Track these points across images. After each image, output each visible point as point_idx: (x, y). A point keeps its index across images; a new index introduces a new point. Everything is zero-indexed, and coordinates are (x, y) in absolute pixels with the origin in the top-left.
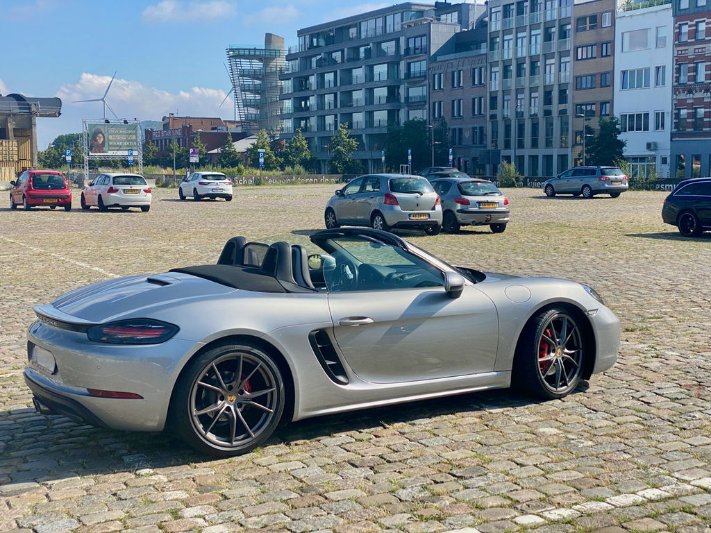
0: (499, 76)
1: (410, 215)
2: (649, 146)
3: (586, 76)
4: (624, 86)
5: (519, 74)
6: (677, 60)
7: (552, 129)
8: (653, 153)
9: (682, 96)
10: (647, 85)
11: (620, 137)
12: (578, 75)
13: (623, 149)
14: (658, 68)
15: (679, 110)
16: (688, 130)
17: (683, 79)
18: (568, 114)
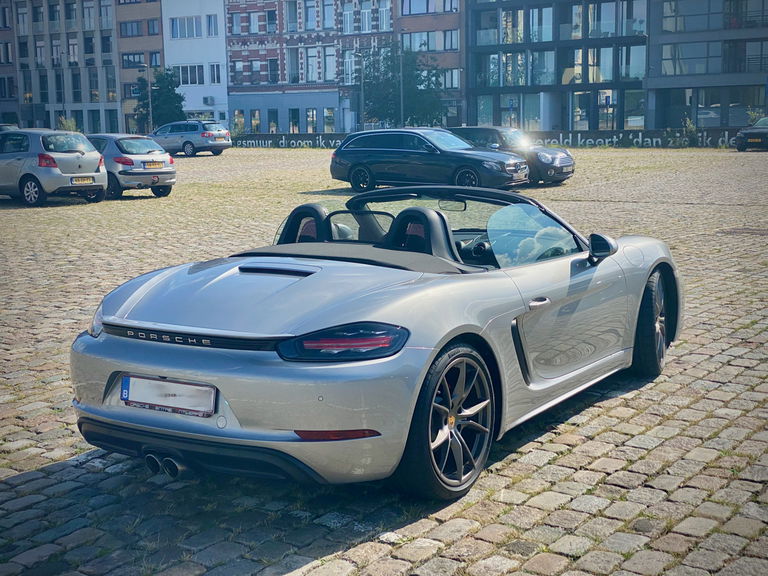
0: (28, 18)
1: (72, 179)
2: (205, 100)
3: (132, 22)
4: (174, 35)
5: (52, 17)
6: (228, 9)
7: (97, 82)
8: (210, 108)
9: (237, 48)
10: (199, 34)
11: (178, 91)
12: (122, 20)
13: (183, 103)
14: (209, 17)
15: (234, 62)
16: (245, 84)
17: (237, 30)
18: (114, 64)
